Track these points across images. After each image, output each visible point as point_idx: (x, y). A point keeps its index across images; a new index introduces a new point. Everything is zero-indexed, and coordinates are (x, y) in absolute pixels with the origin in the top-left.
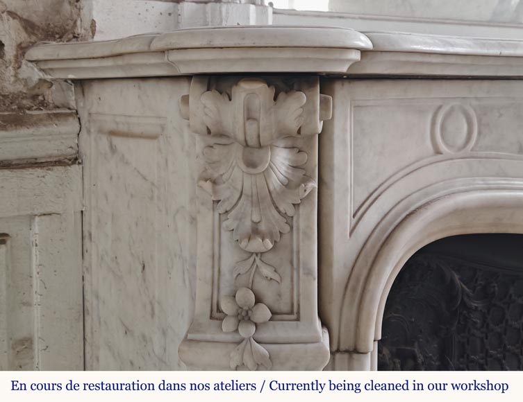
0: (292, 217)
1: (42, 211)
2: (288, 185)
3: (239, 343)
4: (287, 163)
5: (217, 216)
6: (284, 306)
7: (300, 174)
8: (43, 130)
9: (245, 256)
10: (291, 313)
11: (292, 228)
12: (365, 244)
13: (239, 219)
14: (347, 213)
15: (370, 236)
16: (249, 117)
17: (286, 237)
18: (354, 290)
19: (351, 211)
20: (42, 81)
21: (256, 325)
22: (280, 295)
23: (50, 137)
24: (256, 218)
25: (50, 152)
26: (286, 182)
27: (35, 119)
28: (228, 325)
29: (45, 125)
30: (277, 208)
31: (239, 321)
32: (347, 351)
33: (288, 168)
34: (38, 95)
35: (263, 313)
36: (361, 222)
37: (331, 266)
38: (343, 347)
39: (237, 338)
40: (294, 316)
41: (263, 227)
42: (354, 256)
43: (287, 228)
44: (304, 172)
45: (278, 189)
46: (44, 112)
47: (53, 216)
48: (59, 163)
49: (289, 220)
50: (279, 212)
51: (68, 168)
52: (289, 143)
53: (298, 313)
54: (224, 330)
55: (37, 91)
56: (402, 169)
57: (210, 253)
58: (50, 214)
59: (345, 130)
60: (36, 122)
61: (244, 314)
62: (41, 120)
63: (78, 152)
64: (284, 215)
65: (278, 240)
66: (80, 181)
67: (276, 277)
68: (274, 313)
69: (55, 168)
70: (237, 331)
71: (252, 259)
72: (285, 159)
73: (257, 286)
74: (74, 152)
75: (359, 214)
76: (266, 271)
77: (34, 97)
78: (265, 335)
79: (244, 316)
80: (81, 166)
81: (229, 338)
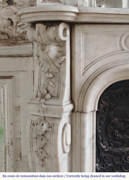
0: (60, 68)
1: (21, 70)
2: (57, 57)
3: (39, 104)
4: (56, 50)
5: (40, 67)
6: (55, 95)
7: (61, 54)
8: (22, 46)
9: (46, 79)
10: (57, 97)
11: (59, 71)
12: (88, 78)
13: (45, 68)
14: (81, 68)
15: (90, 76)
16: (39, 35)
17: (58, 74)
18: (83, 93)
19: (83, 67)
20: (23, 32)
21: (46, 99)
22: (54, 91)
23: (24, 49)
24: (49, 68)
25: (25, 53)
26: (56, 56)
27: (19, 43)
28: (38, 99)
29: (22, 45)
30: (54, 65)
31: (42, 98)
32: (80, 112)
33: (57, 52)
34: (23, 37)
35: (48, 96)
36: (87, 71)
37: (75, 84)
38: (79, 111)
39: (40, 102)
40: (57, 98)
41: (51, 70)
42: (84, 82)
43: (58, 71)
44: (62, 53)
45: (53, 59)
46: (23, 41)
47: (24, 72)
48: (28, 56)
49: (59, 69)
50: (55, 66)
51: (29, 58)
52: (57, 44)
53: (59, 97)
54: (37, 100)
55: (22, 36)
56: (105, 55)
57: (38, 78)
58: (23, 71)
59: (80, 41)
60: (20, 44)
61: (44, 96)
62: (21, 44)
63: (33, 54)
64: (57, 67)
65: (55, 74)
66: (32, 62)
67: (54, 86)
68: (52, 96)
69: (25, 58)
70: (40, 101)
71: (48, 80)
72: (55, 49)
73: (48, 88)
74: (32, 53)
75: (86, 69)
76: (51, 84)
77: (22, 37)
78: (47, 102)
79: (43, 97)
80: (33, 57)
81: (37, 102)
